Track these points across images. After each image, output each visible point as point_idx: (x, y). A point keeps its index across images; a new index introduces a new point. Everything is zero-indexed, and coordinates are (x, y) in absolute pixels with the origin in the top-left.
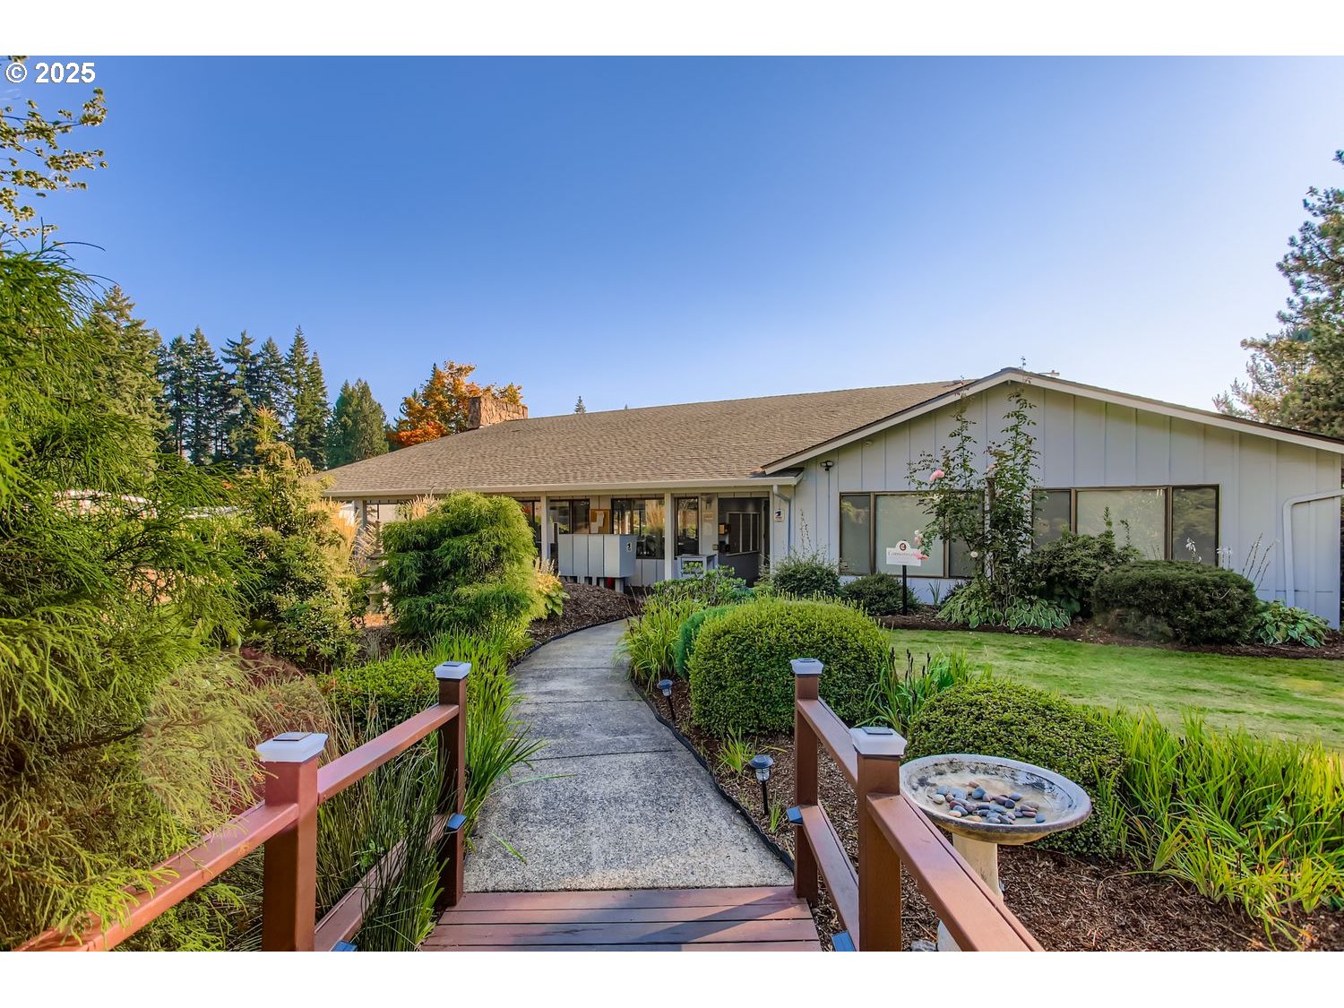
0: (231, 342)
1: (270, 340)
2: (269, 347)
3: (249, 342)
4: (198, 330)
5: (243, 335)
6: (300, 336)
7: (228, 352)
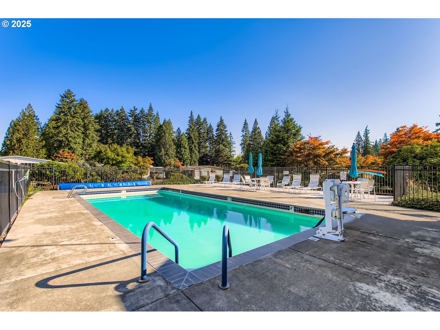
0: (131, 110)
1: (143, 108)
2: (142, 111)
3: (136, 109)
4: (122, 107)
5: (134, 107)
6: (151, 106)
7: (130, 113)
